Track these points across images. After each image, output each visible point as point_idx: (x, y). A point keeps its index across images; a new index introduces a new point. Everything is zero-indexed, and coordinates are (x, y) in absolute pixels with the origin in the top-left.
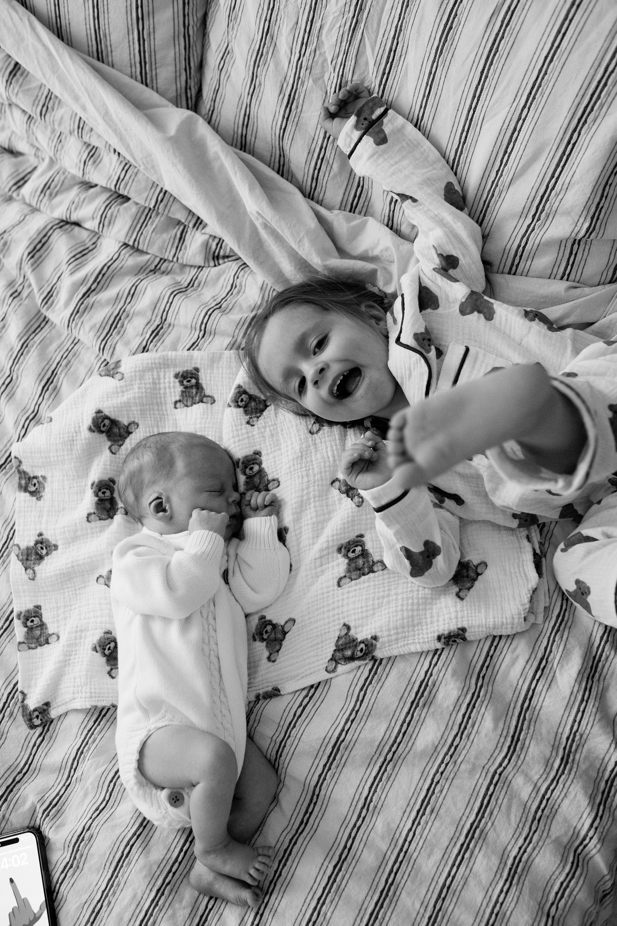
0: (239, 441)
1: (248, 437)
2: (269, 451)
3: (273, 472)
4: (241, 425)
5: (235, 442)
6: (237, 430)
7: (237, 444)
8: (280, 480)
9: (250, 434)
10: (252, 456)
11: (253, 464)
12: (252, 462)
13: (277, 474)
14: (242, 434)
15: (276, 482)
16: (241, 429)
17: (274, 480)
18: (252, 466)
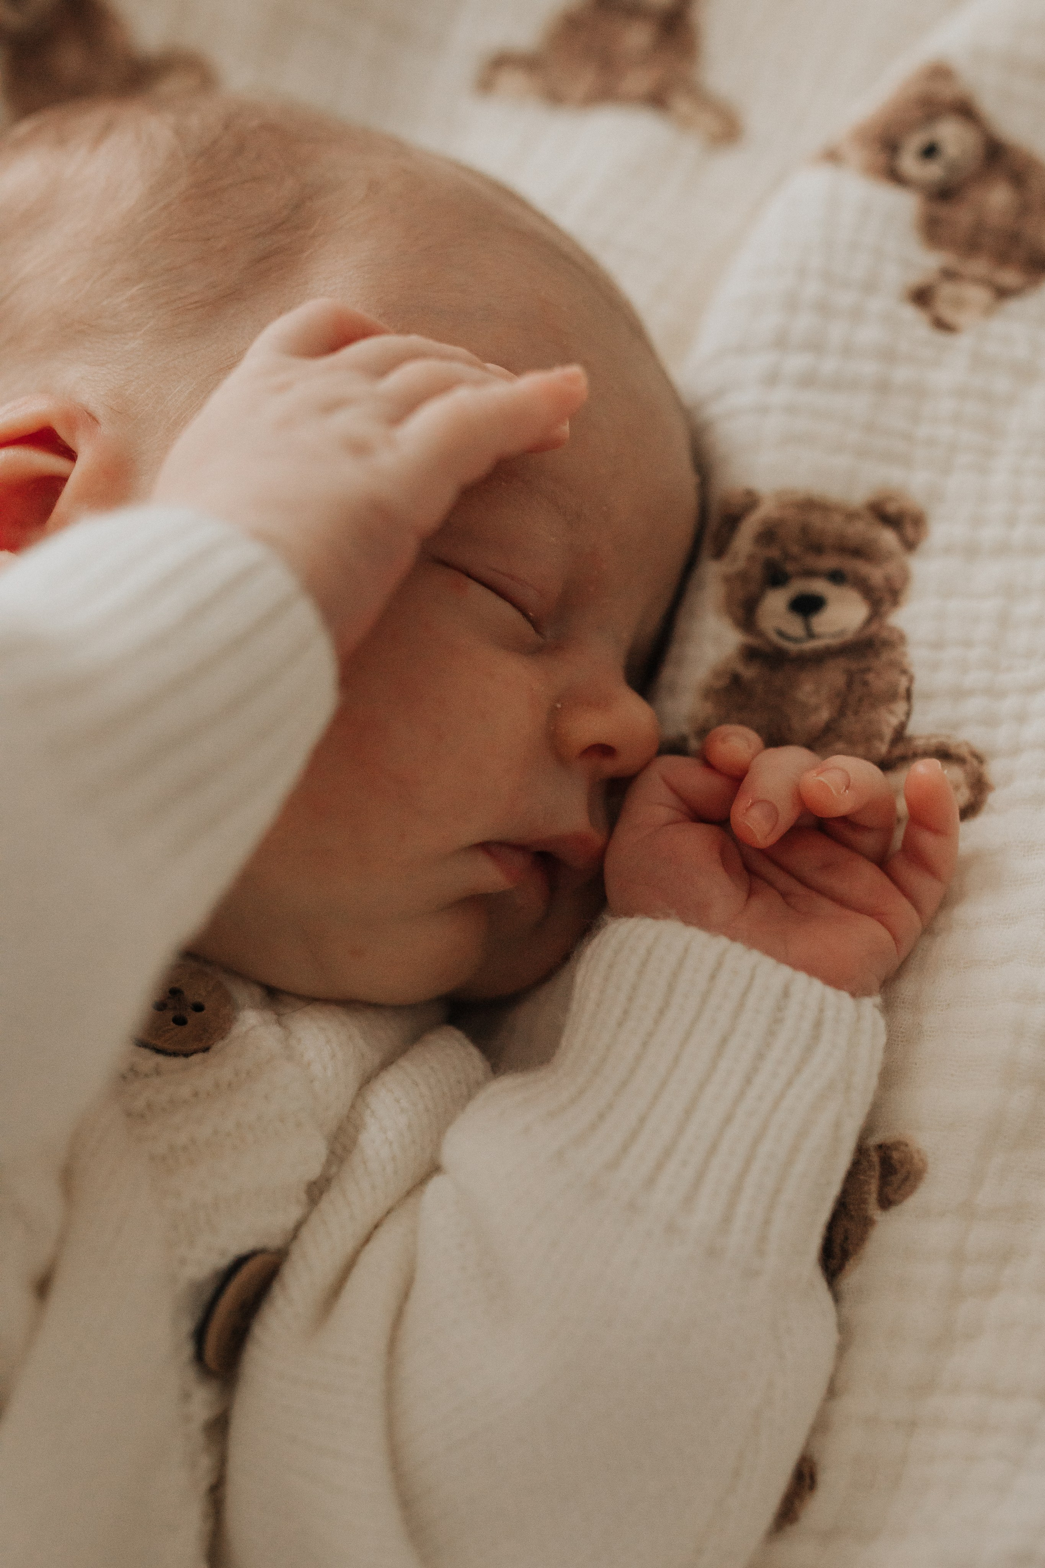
0: (807, 381)
1: (883, 387)
2: (990, 534)
3: (959, 694)
4: (870, 287)
5: (772, 379)
6: (824, 309)
7: (781, 395)
8: (994, 770)
9: (902, 374)
10: (851, 516)
11: (837, 577)
12: (830, 562)
13: (991, 721)
14: (848, 351)
15: (954, 774)
16: (857, 315)
17: (944, 754)
18: (819, 586)
